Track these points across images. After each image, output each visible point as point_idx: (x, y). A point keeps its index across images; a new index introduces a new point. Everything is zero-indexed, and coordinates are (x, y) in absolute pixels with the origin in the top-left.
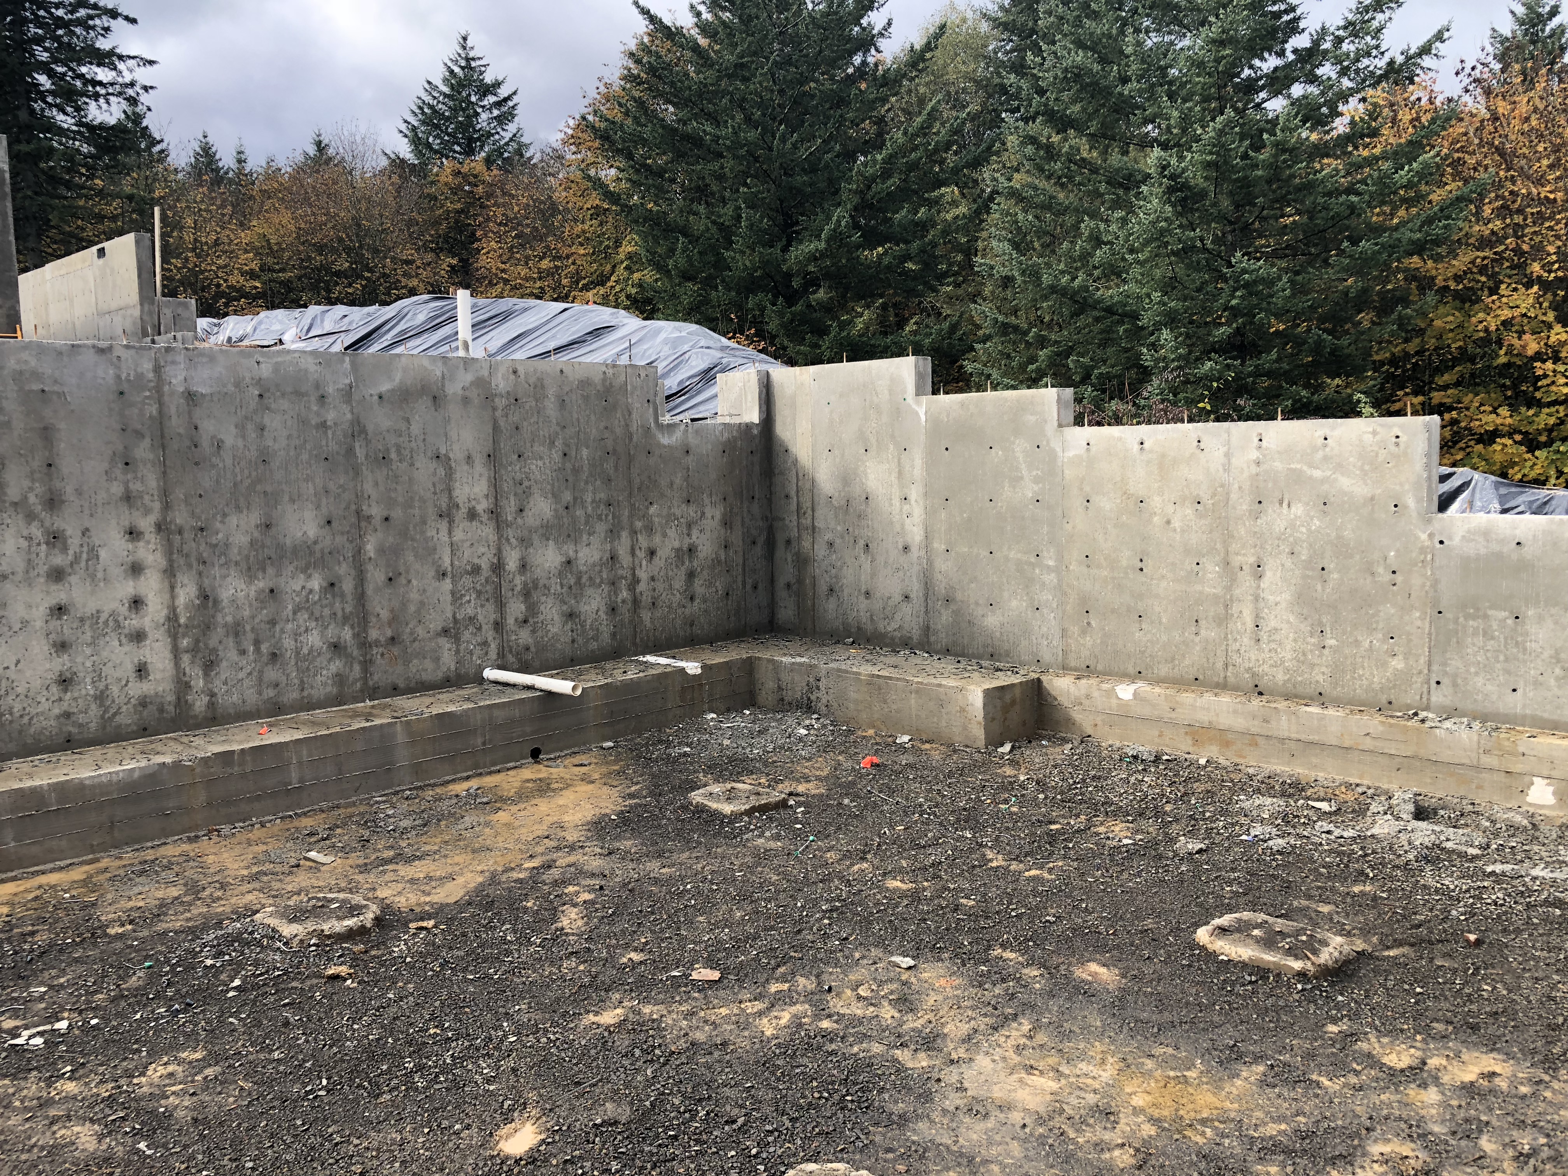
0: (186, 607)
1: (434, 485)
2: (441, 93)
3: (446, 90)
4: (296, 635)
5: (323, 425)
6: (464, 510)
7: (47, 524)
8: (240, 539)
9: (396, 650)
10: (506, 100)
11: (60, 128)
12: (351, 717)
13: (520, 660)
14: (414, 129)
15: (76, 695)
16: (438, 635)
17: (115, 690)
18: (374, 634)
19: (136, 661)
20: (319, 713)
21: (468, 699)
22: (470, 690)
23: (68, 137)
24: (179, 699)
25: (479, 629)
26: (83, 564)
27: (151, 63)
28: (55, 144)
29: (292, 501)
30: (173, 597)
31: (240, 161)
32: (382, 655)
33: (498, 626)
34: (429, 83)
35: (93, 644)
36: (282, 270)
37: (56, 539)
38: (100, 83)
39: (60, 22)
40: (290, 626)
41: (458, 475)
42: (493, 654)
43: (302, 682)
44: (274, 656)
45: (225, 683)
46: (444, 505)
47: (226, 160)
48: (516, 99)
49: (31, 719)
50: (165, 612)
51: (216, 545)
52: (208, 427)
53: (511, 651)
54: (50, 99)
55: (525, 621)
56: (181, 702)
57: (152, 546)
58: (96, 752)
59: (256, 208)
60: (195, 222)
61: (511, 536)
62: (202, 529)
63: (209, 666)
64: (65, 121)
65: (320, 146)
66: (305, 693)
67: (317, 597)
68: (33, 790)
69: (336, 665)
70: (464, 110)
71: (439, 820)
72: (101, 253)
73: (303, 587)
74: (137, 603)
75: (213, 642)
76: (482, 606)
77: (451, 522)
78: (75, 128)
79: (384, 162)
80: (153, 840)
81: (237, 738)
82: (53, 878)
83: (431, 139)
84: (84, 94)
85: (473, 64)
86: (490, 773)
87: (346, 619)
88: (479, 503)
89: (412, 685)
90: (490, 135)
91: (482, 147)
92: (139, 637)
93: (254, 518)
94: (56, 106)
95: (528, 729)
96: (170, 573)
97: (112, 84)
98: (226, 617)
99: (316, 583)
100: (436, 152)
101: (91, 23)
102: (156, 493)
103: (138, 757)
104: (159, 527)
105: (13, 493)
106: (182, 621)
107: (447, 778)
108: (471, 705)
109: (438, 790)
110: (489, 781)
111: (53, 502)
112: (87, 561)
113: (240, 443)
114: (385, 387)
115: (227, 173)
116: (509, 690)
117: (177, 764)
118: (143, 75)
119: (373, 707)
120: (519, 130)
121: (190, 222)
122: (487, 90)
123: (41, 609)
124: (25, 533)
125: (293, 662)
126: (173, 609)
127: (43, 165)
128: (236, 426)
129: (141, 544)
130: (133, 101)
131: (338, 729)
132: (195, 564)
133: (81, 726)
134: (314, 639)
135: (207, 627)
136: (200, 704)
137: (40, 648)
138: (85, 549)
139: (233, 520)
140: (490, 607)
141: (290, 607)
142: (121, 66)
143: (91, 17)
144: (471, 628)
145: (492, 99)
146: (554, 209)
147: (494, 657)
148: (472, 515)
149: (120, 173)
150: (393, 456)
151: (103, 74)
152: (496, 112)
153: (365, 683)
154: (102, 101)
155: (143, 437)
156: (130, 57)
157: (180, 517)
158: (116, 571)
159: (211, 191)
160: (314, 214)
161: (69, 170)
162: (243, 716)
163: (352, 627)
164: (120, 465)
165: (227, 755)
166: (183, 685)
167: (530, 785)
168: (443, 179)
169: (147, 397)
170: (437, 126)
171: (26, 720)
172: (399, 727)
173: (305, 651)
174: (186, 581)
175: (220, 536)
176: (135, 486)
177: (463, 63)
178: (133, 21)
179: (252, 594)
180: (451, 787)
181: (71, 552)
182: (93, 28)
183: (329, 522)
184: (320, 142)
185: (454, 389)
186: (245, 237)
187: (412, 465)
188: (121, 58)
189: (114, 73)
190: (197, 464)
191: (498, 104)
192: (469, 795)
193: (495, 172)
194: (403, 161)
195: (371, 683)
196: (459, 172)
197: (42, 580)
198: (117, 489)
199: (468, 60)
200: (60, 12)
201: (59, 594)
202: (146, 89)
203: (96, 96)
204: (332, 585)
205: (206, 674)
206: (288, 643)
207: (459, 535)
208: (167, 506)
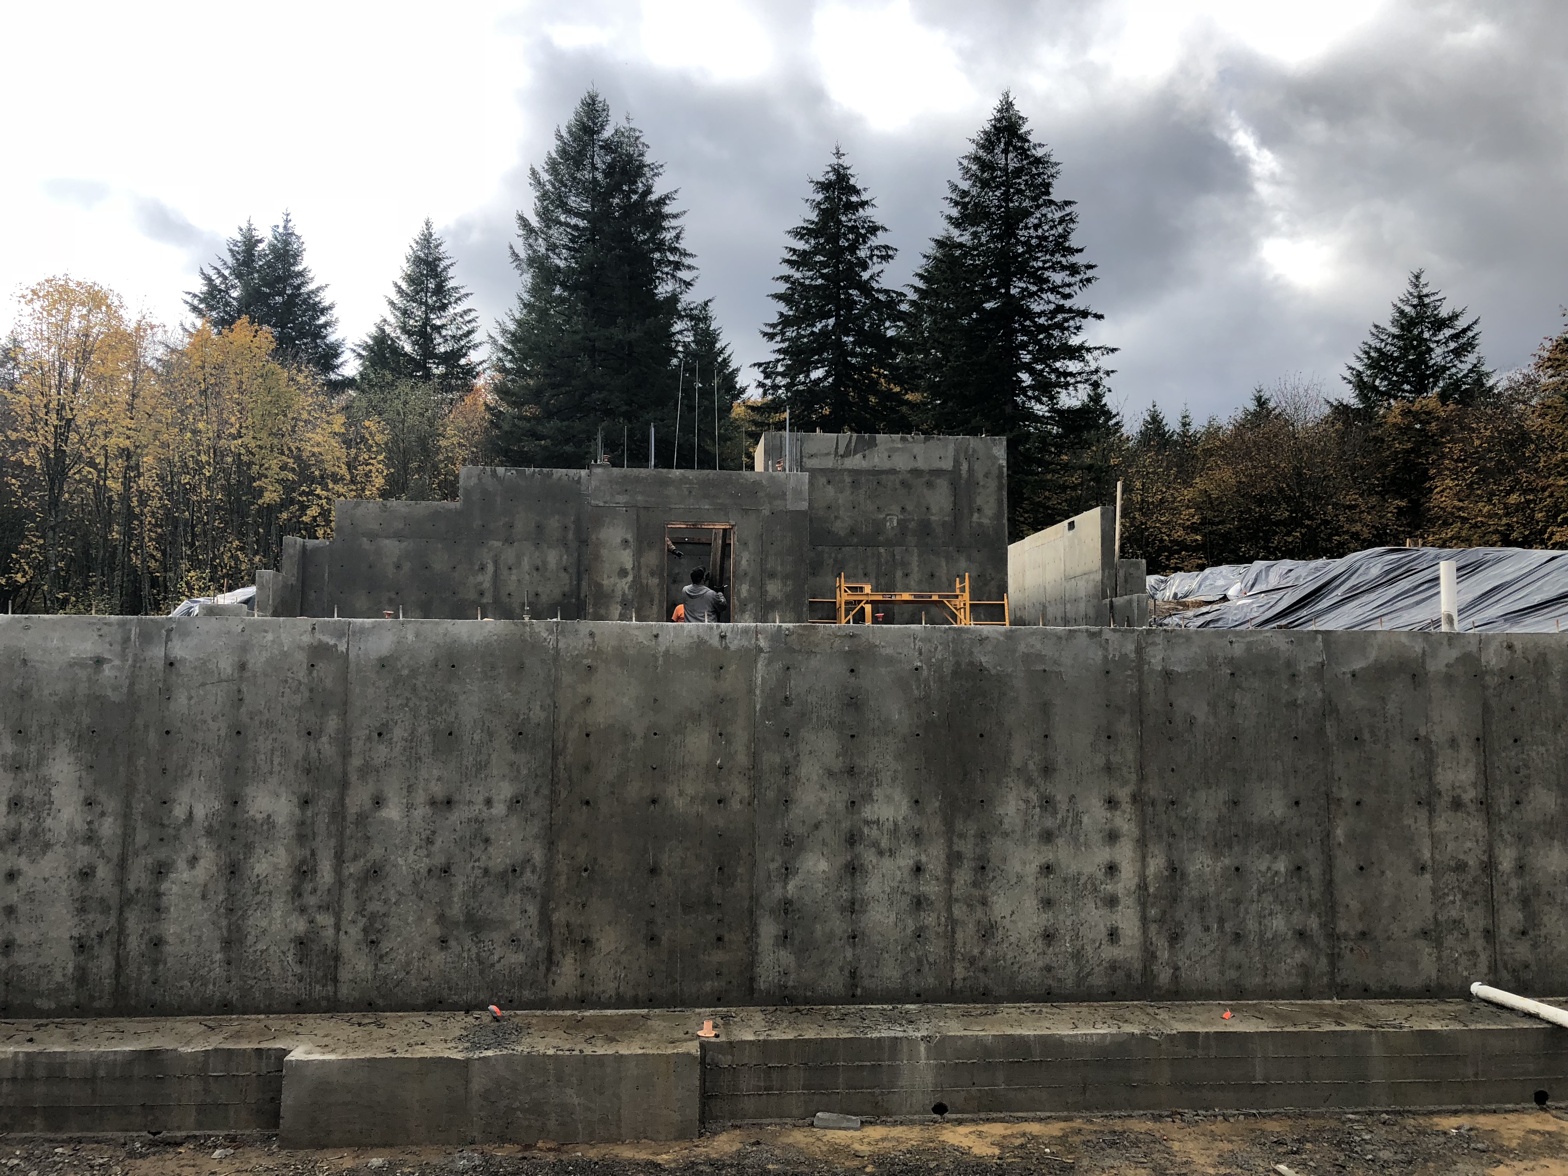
0: (1156, 877)
1: (1412, 770)
2: (1389, 335)
3: (1395, 331)
4: (1261, 917)
5: (1293, 704)
6: (1446, 799)
7: (1042, 790)
8: (1208, 815)
9: (1367, 947)
10: (1464, 331)
11: (1037, 416)
12: (1317, 1015)
13: (1517, 979)
14: (1359, 374)
15: (1057, 950)
16: (1416, 936)
17: (1089, 949)
18: (1342, 926)
19: (1108, 924)
20: (1283, 1005)
21: (1455, 1018)
22: (1455, 1006)
23: (1042, 423)
24: (1145, 967)
25: (1466, 935)
26: (1068, 828)
27: (1113, 350)
28: (1032, 430)
29: (1261, 779)
30: (1144, 865)
31: (1184, 425)
32: (1352, 950)
33: (1489, 935)
34: (1376, 327)
35: (1072, 903)
36: (1222, 522)
37: (1047, 803)
38: (1071, 374)
39: (1042, 328)
40: (1254, 906)
41: (1440, 760)
42: (1483, 967)
43: (1265, 966)
44: (1238, 937)
45: (1189, 958)
46: (1423, 792)
47: (1172, 424)
48: (1476, 329)
49: (1020, 968)
50: (1136, 880)
51: (1186, 819)
52: (1182, 704)
53: (1506, 968)
54: (1030, 393)
55: (1524, 933)
56: (1147, 971)
57: (1127, 816)
58: (1071, 1010)
59: (1199, 466)
60: (1143, 485)
61: (1505, 833)
62: (1173, 803)
63: (1174, 938)
64: (1040, 409)
65: (1261, 402)
66: (1268, 980)
67: (1282, 881)
68: (1021, 1037)
69: (1301, 955)
70: (1415, 348)
71: (1426, 1161)
72: (1071, 526)
73: (1269, 868)
74: (1112, 869)
75: (1179, 915)
76: (1470, 909)
77: (1432, 811)
78: (1047, 414)
79: (1327, 410)
80: (1120, 1110)
81: (1202, 1018)
82: (1034, 1128)
83: (1377, 382)
84: (1058, 385)
85: (1427, 300)
86: (1484, 1112)
87: (1312, 906)
88: (1465, 792)
89: (1386, 988)
90: (1445, 369)
91: (1435, 384)
92: (1112, 902)
93: (1222, 794)
94: (1034, 397)
95: (1531, 1067)
96: (1142, 843)
97: (1080, 374)
98: (1191, 891)
99: (1281, 866)
100: (1383, 394)
101: (1066, 325)
102: (1133, 766)
103: (1110, 1022)
104: (1135, 798)
105: (1016, 760)
106: (1151, 890)
107: (1431, 1108)
108: (1459, 1027)
109: (1421, 1120)
110: (1485, 1122)
111: (1047, 770)
112: (1073, 825)
113: (1212, 721)
114: (1358, 665)
115: (1171, 436)
116: (1506, 1015)
117: (1145, 1037)
118: (1106, 362)
119: (1341, 1007)
120: (1479, 359)
121: (1138, 484)
122: (1440, 324)
123: (1034, 866)
124: (1024, 796)
125: (1256, 945)
126: (1143, 877)
127: (1021, 448)
128: (1209, 704)
129: (1118, 813)
130: (1096, 385)
131: (1305, 1028)
132: (1165, 835)
133: (1060, 980)
134: (1278, 924)
135: (1174, 899)
136: (1164, 977)
137: (1030, 903)
138: (1071, 814)
139: (1202, 795)
140: (1479, 911)
141: (1255, 887)
142: (1088, 357)
143: (1066, 320)
144: (1456, 933)
145: (1448, 332)
146: (1524, 437)
147: (1485, 970)
148: (1457, 804)
149: (1082, 448)
150: (1367, 736)
151: (1073, 366)
152: (1452, 345)
153: (1333, 979)
154: (1071, 388)
155: (1124, 713)
156: (1096, 348)
157: (1153, 790)
158: (1096, 838)
159: (1157, 455)
160: (1254, 467)
161: (1041, 450)
162: (1205, 994)
163: (1319, 916)
164: (1104, 739)
165: (1191, 1037)
166: (1149, 955)
167: (1537, 1138)
168: (1391, 420)
169: (1129, 676)
170: (1385, 369)
171: (1015, 968)
172: (1374, 1039)
173: (1269, 935)
174: (1157, 852)
175: (1189, 810)
176: (1116, 759)
177: (1415, 301)
178: (1100, 317)
179: (1218, 869)
180: (1436, 1120)
181: (1059, 816)
182: (1067, 329)
183: (1297, 803)
184: (1261, 397)
185: (1436, 665)
186: (1188, 494)
187: (1387, 746)
188: (1088, 350)
189: (1082, 364)
190: (1170, 739)
191: (1455, 337)
192: (1459, 1135)
193: (1452, 407)
194: (1347, 407)
195: (1338, 980)
196: (1410, 411)
197: (1035, 840)
198: (1100, 760)
199: (1420, 297)
200: (1042, 320)
201: (1048, 855)
202: (1108, 373)
203: (1066, 385)
204: (1299, 868)
205: (1171, 946)
206: (1252, 925)
207: (1441, 825)
208: (1142, 779)
